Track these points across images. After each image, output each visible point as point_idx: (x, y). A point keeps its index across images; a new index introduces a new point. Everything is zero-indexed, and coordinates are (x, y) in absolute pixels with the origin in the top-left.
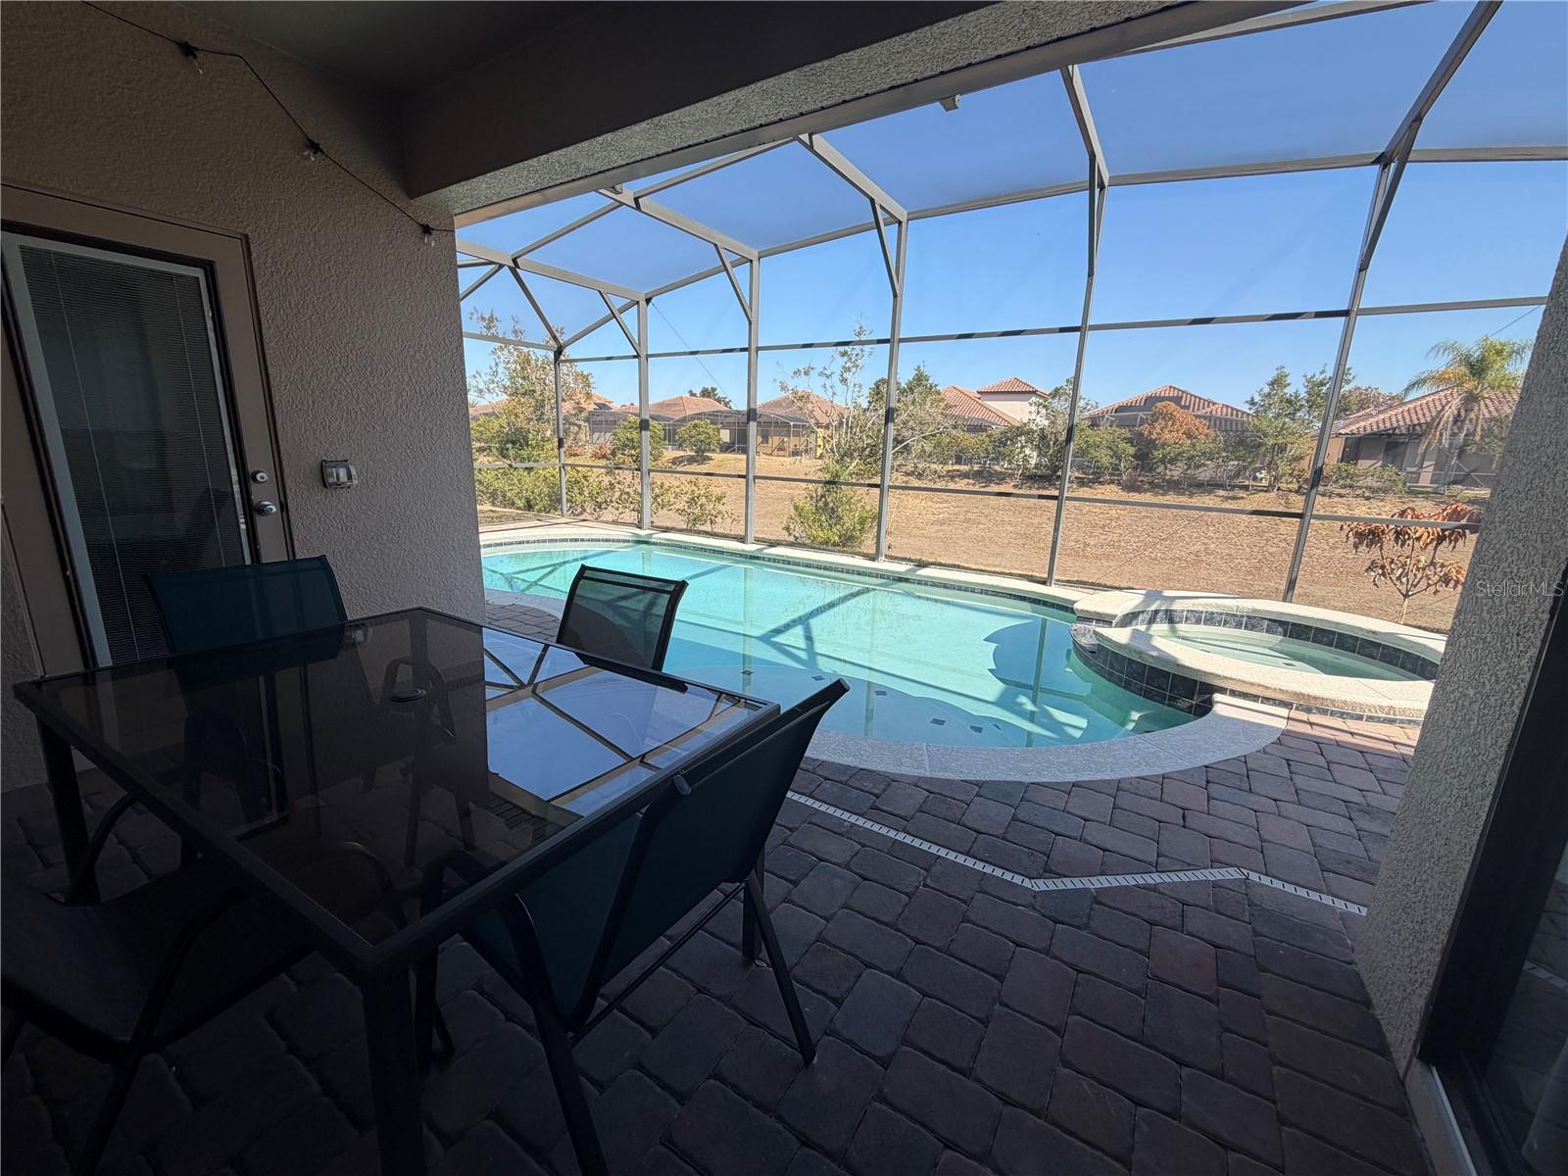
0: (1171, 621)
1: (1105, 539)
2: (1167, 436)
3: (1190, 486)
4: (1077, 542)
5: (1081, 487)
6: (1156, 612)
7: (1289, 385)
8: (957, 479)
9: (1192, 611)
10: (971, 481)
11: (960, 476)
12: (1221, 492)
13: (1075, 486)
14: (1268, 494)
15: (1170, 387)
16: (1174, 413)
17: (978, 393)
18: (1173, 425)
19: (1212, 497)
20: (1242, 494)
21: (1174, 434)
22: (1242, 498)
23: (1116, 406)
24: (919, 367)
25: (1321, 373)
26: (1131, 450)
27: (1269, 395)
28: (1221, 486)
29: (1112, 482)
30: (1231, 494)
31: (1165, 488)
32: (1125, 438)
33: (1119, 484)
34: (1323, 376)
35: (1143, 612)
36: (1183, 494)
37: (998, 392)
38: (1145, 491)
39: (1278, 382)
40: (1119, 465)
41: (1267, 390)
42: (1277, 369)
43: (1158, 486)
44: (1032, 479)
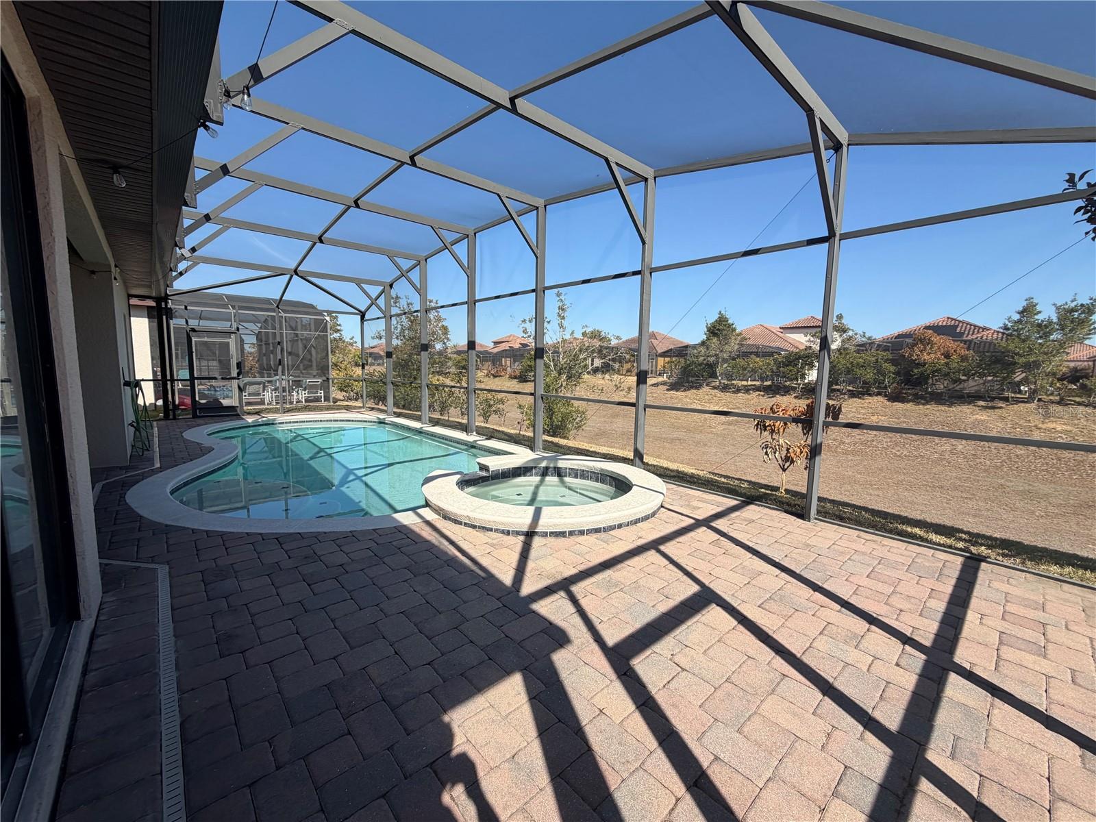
0: (559, 475)
1: (860, 439)
2: (926, 357)
3: (951, 397)
4: (834, 440)
5: (852, 397)
6: (547, 468)
7: (1040, 312)
8: (751, 392)
9: (572, 469)
10: (762, 393)
11: (753, 389)
12: (981, 403)
13: (846, 397)
14: (1027, 405)
15: (948, 318)
16: (932, 339)
17: (780, 328)
18: (931, 349)
19: (971, 406)
20: (1001, 404)
21: (933, 356)
22: (1001, 408)
23: (896, 335)
24: (720, 312)
25: (1072, 301)
26: (892, 369)
27: (1020, 321)
28: (981, 398)
29: (879, 394)
30: (990, 404)
31: (928, 399)
32: (887, 359)
33: (886, 396)
34: (1075, 303)
35: (535, 467)
36: (943, 404)
37: (796, 328)
38: (908, 402)
39: (1028, 310)
40: (884, 380)
41: (1016, 317)
42: (1026, 300)
43: (922, 397)
44: (811, 391)
